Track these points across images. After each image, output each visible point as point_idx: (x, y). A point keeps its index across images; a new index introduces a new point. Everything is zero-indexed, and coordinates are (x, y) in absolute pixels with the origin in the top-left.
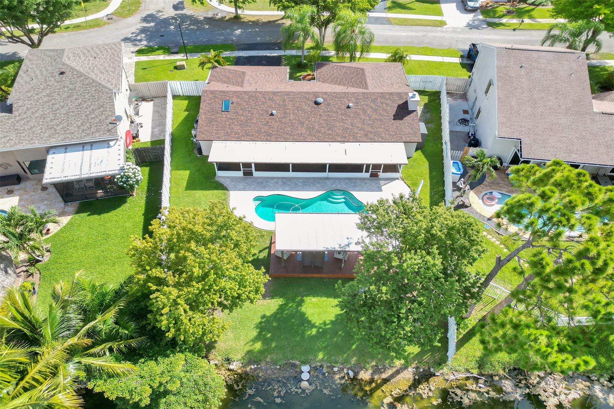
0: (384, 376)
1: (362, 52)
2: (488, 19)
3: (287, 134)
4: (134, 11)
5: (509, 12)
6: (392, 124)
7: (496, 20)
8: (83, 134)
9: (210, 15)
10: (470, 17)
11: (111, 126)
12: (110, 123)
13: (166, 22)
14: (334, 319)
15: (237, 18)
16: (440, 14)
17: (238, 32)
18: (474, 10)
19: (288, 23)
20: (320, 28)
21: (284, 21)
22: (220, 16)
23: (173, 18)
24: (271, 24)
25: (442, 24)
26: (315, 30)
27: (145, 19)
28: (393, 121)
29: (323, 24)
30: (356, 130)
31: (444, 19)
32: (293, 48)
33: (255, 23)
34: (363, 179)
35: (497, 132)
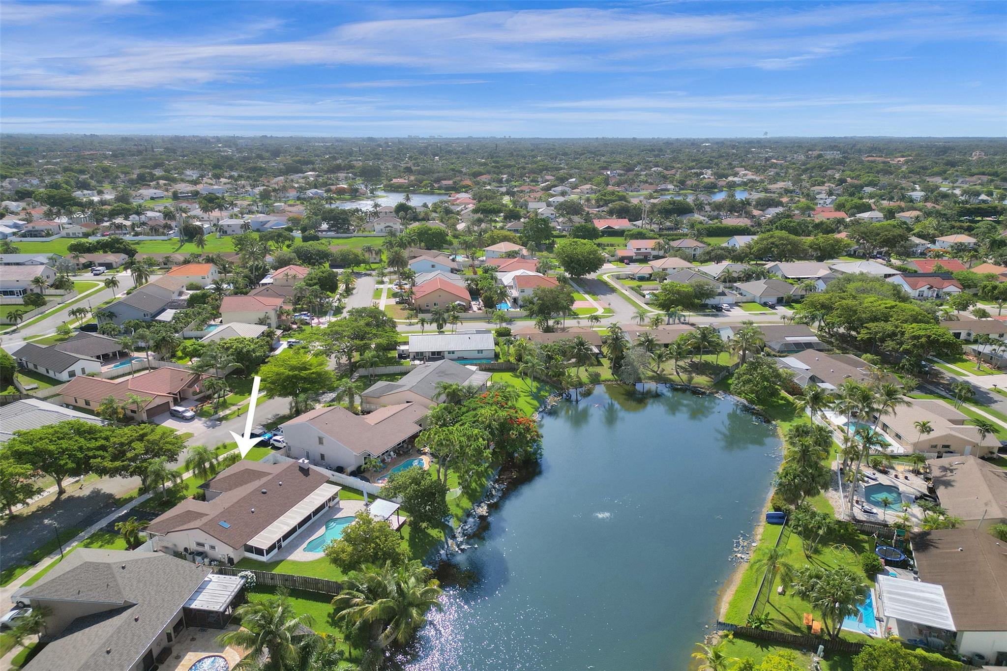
3: (274, 514)
6: (309, 479)
11: (200, 568)
18: (193, 418)
28: (307, 478)
30: (299, 492)
34: (328, 511)
35: (354, 453)
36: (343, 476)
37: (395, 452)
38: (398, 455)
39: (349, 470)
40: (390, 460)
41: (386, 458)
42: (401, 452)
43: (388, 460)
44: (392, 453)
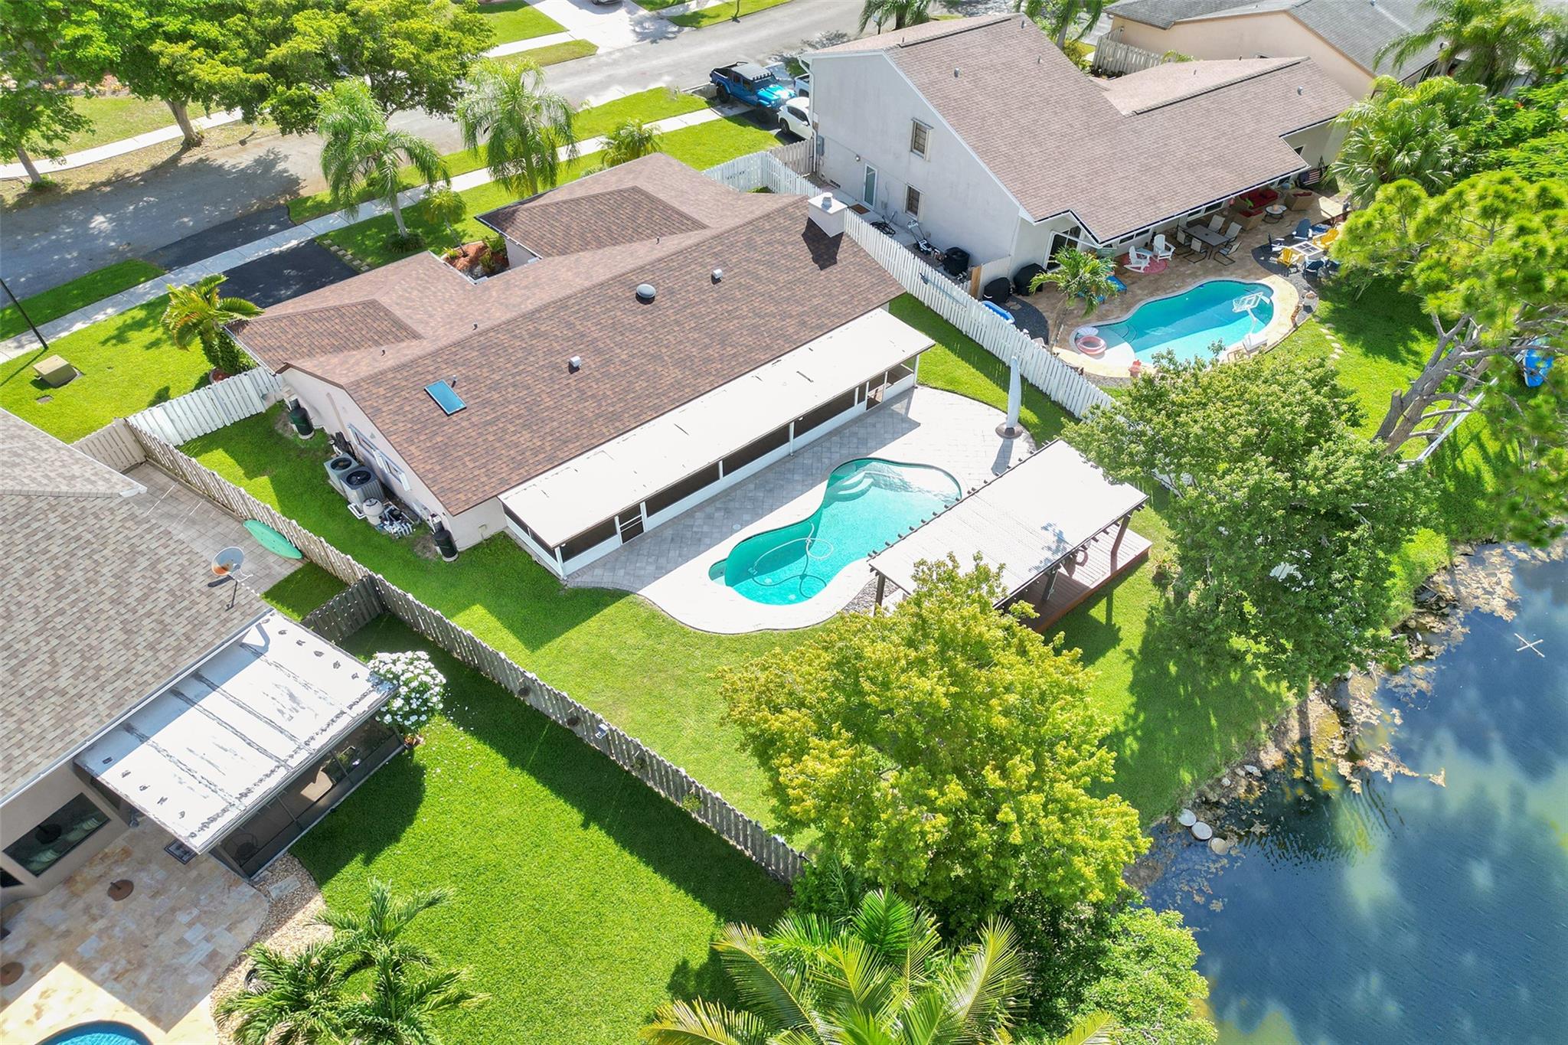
0: (1295, 735)
2: (663, 13)
3: (649, 396)
6: (828, 279)
7: (683, 10)
8: (163, 657)
11: (223, 592)
12: (211, 585)
14: (1134, 699)
15: (44, 188)
16: (557, 27)
17: (101, 223)
18: (615, 2)
25: (586, 47)
28: (823, 273)
30: (775, 323)
31: (576, 36)
33: (122, 185)
34: (858, 420)
35: (1024, 214)
36: (959, 292)
37: (1171, 237)
38: (1183, 251)
39: (987, 272)
40: (1144, 264)
41: (1133, 253)
42: (1196, 245)
43: (1138, 263)
44: (1160, 241)
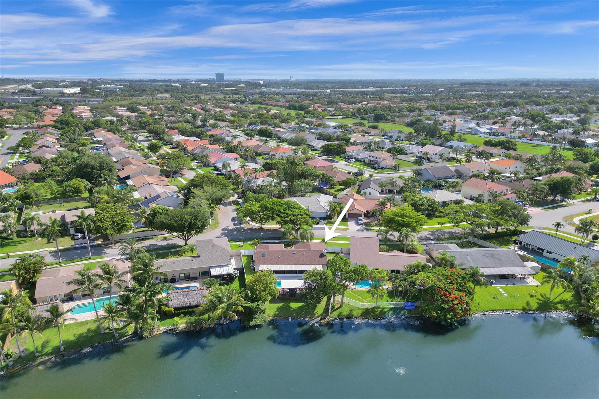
1: (311, 240)
2: (367, 228)
3: (284, 263)
4: (217, 227)
5: (376, 225)
6: (318, 259)
7: (370, 228)
8: (221, 263)
9: (250, 228)
10: (359, 227)
12: (229, 260)
13: (232, 231)
14: (299, 307)
15: (261, 228)
16: (348, 226)
17: (262, 233)
18: (361, 224)
19: (283, 230)
20: (296, 232)
21: (281, 229)
22: (254, 228)
23: (234, 229)
24: (276, 230)
25: (348, 229)
26: (294, 232)
27: (223, 230)
29: (297, 230)
30: (306, 261)
31: (348, 227)
32: (285, 239)
33: (269, 230)
